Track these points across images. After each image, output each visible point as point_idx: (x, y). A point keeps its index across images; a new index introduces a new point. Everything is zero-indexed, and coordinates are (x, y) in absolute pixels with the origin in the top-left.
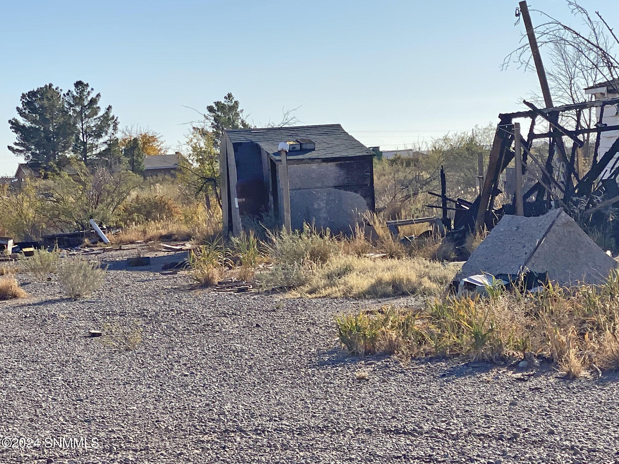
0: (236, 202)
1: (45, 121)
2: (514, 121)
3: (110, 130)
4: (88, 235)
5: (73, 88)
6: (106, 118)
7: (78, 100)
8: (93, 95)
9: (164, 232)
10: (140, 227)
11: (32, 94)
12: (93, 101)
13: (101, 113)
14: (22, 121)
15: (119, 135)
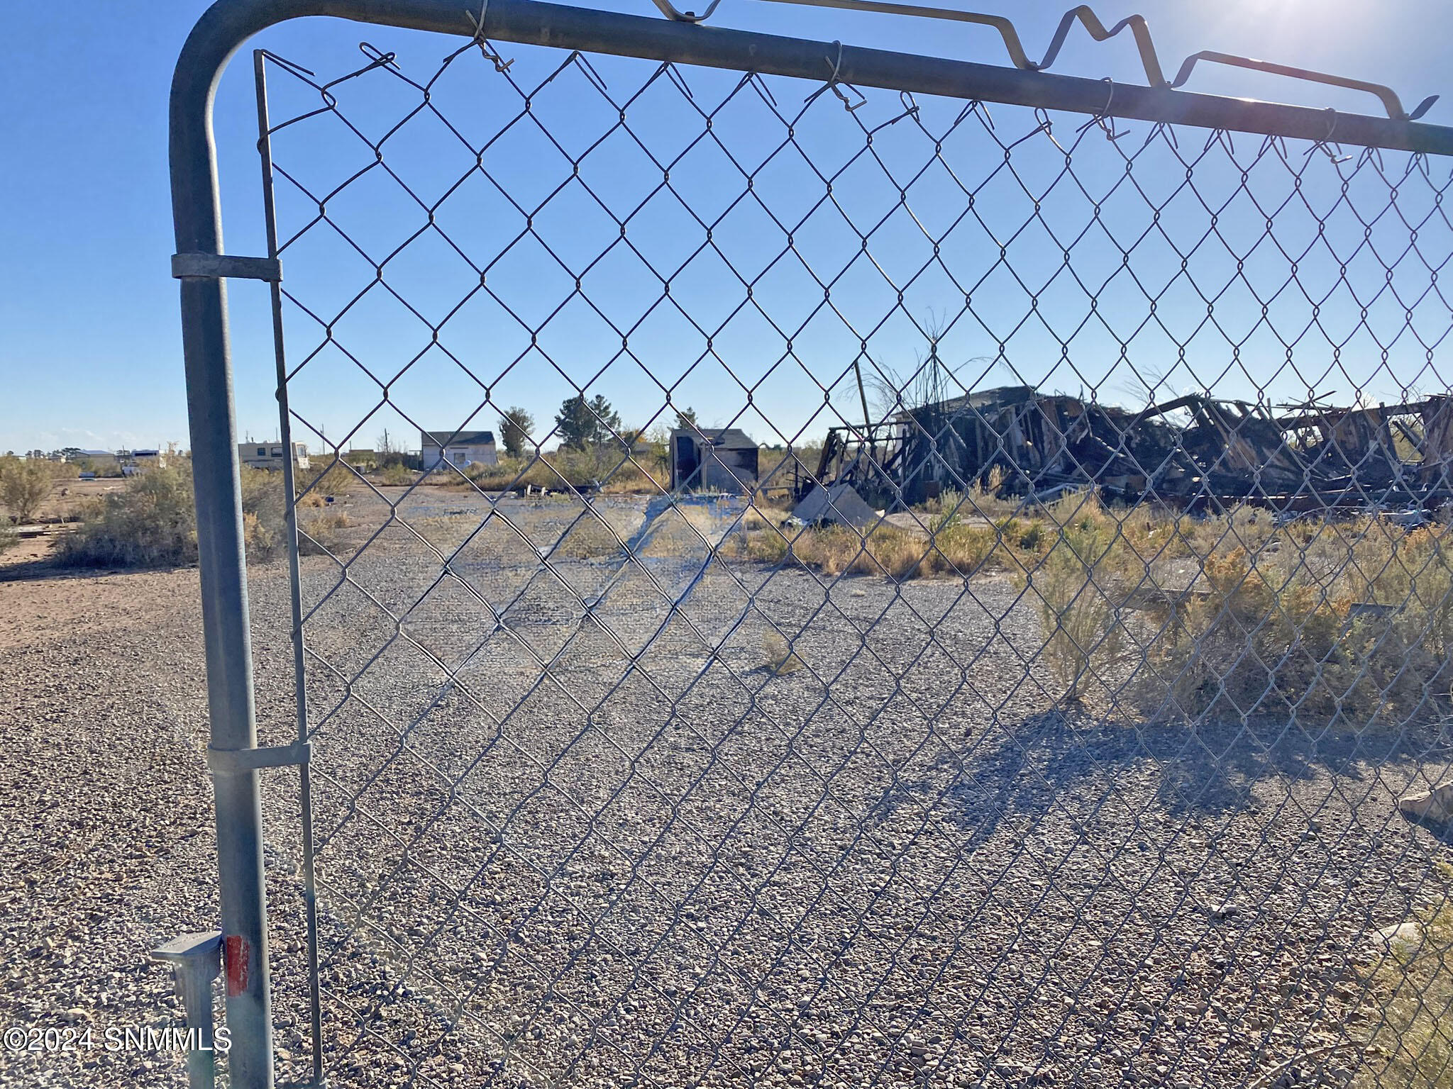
0: (677, 471)
1: (576, 418)
2: (838, 432)
3: (616, 426)
4: (591, 488)
5: (595, 399)
6: (614, 419)
7: (598, 407)
8: (607, 404)
9: (636, 488)
10: (623, 484)
11: (570, 401)
12: (607, 408)
13: (611, 415)
14: (562, 417)
15: (622, 429)
